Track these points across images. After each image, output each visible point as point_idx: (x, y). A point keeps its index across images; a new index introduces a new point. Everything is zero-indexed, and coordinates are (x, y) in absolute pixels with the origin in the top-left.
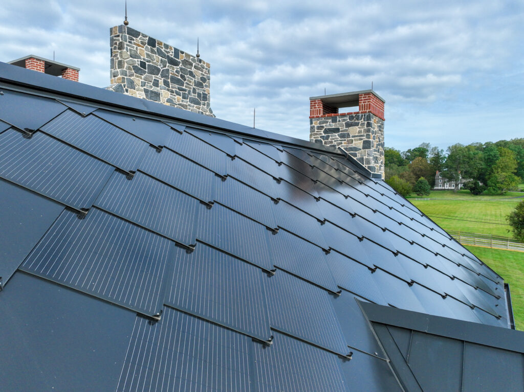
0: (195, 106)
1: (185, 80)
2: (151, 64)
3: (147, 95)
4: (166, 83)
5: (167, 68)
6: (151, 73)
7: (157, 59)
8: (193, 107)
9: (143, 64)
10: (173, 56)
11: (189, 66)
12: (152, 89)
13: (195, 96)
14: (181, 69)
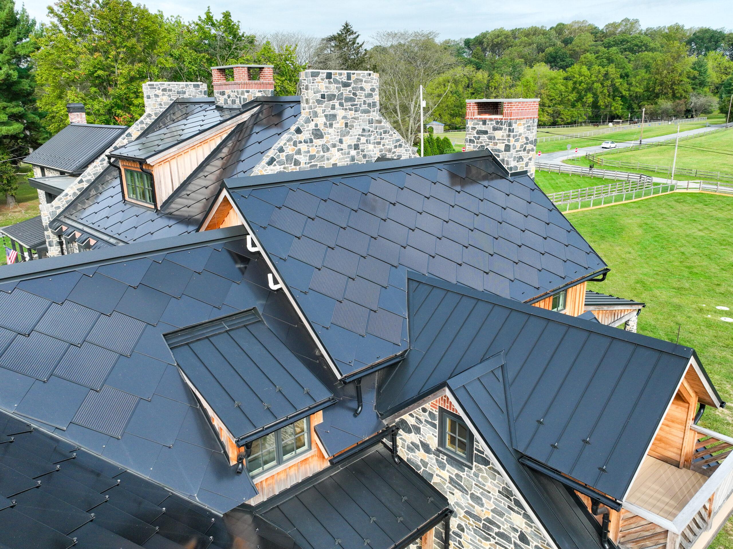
0: (366, 115)
1: (356, 96)
2: (329, 93)
3: (326, 119)
4: (341, 104)
5: (341, 92)
6: (329, 101)
7: (334, 88)
8: (364, 116)
9: (323, 96)
10: (346, 81)
11: (360, 83)
12: (330, 113)
13: (365, 107)
14: (353, 88)
